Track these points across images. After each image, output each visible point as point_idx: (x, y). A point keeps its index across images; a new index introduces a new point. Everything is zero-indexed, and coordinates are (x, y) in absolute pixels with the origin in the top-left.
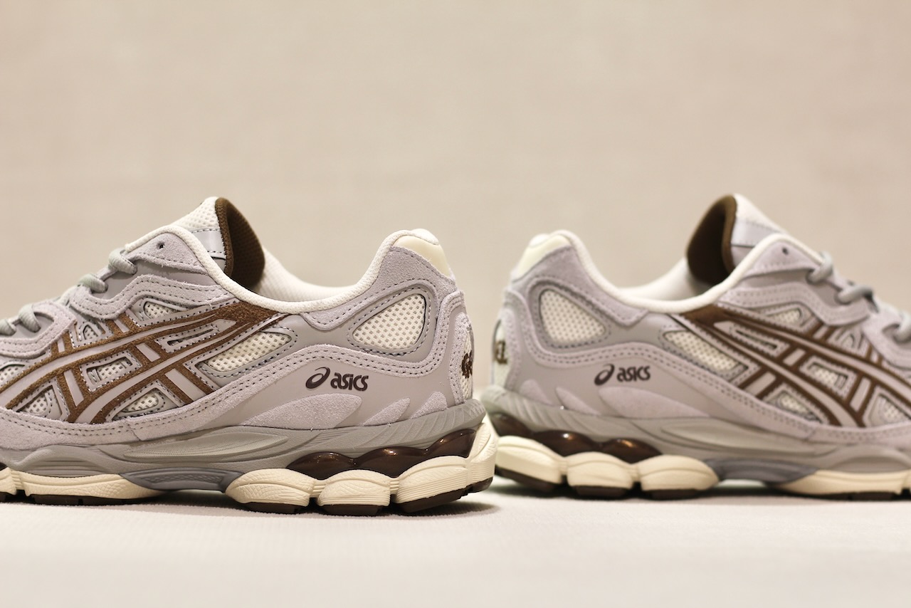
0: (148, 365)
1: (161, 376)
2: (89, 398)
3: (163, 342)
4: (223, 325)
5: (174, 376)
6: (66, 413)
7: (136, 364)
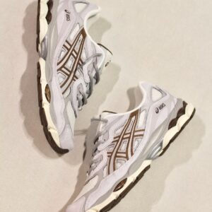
0: (129, 138)
1: (134, 136)
2: (126, 153)
3: (127, 132)
4: (133, 118)
5: (136, 134)
6: (126, 159)
7: (127, 140)
